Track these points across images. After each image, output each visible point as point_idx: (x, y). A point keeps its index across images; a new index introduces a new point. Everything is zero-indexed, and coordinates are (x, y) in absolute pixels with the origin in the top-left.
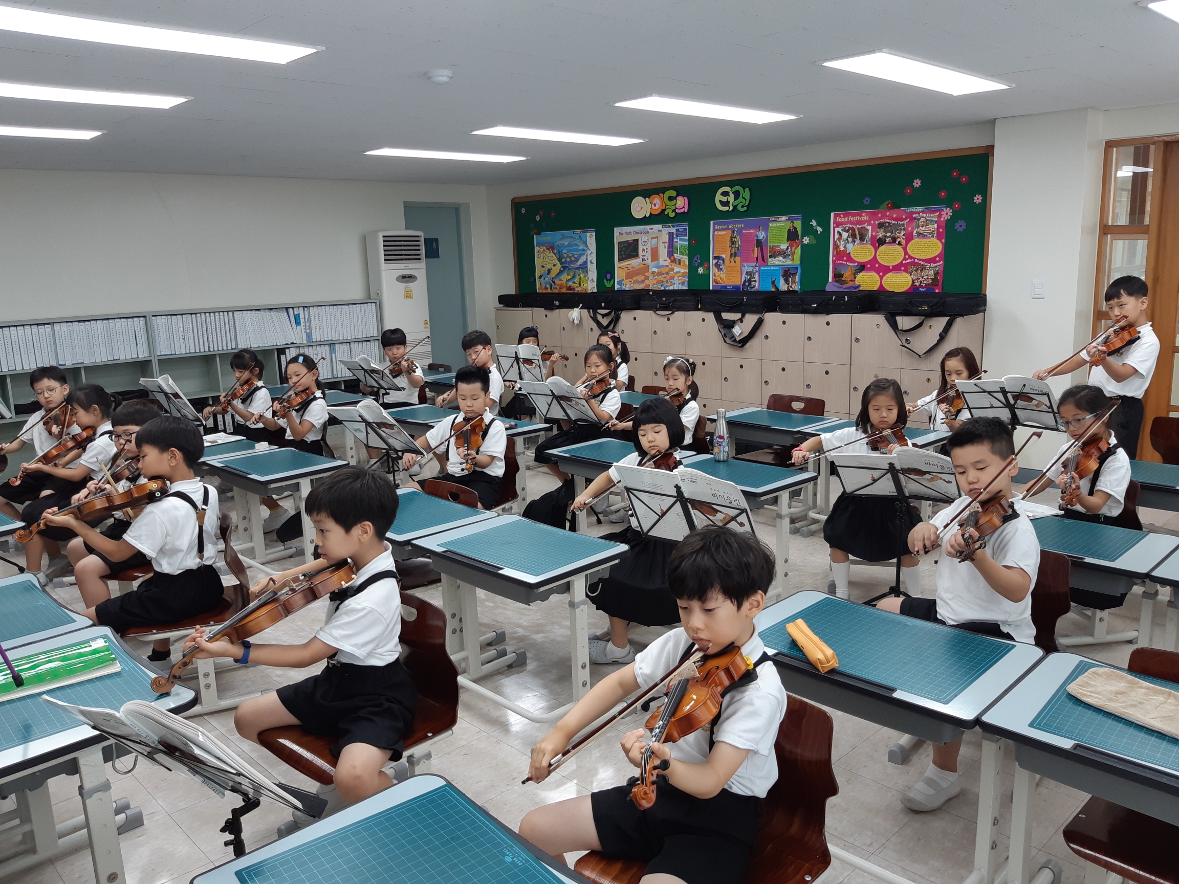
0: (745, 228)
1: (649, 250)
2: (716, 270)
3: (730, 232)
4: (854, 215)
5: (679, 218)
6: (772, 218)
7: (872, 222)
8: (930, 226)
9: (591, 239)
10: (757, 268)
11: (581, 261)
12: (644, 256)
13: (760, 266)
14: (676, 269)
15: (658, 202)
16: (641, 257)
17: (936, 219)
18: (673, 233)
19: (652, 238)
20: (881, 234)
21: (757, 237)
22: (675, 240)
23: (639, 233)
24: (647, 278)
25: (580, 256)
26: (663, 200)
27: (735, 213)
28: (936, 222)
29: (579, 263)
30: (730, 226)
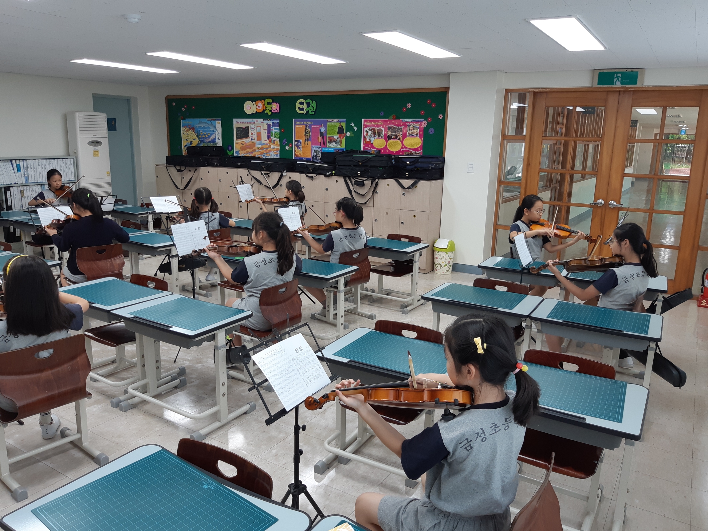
0: (313, 125)
1: (256, 134)
2: (296, 148)
3: (304, 126)
4: (375, 121)
5: (273, 116)
6: (329, 120)
7: (385, 126)
8: (416, 130)
9: (218, 125)
10: (321, 149)
11: (212, 137)
12: (253, 137)
14: (273, 146)
15: (261, 105)
16: (251, 138)
17: (419, 127)
18: (270, 124)
19: (257, 127)
20: (389, 134)
21: (321, 130)
22: (272, 129)
23: (249, 123)
24: (255, 150)
25: (211, 135)
26: (264, 104)
27: (307, 115)
28: (419, 128)
29: (210, 139)
30: (304, 123)
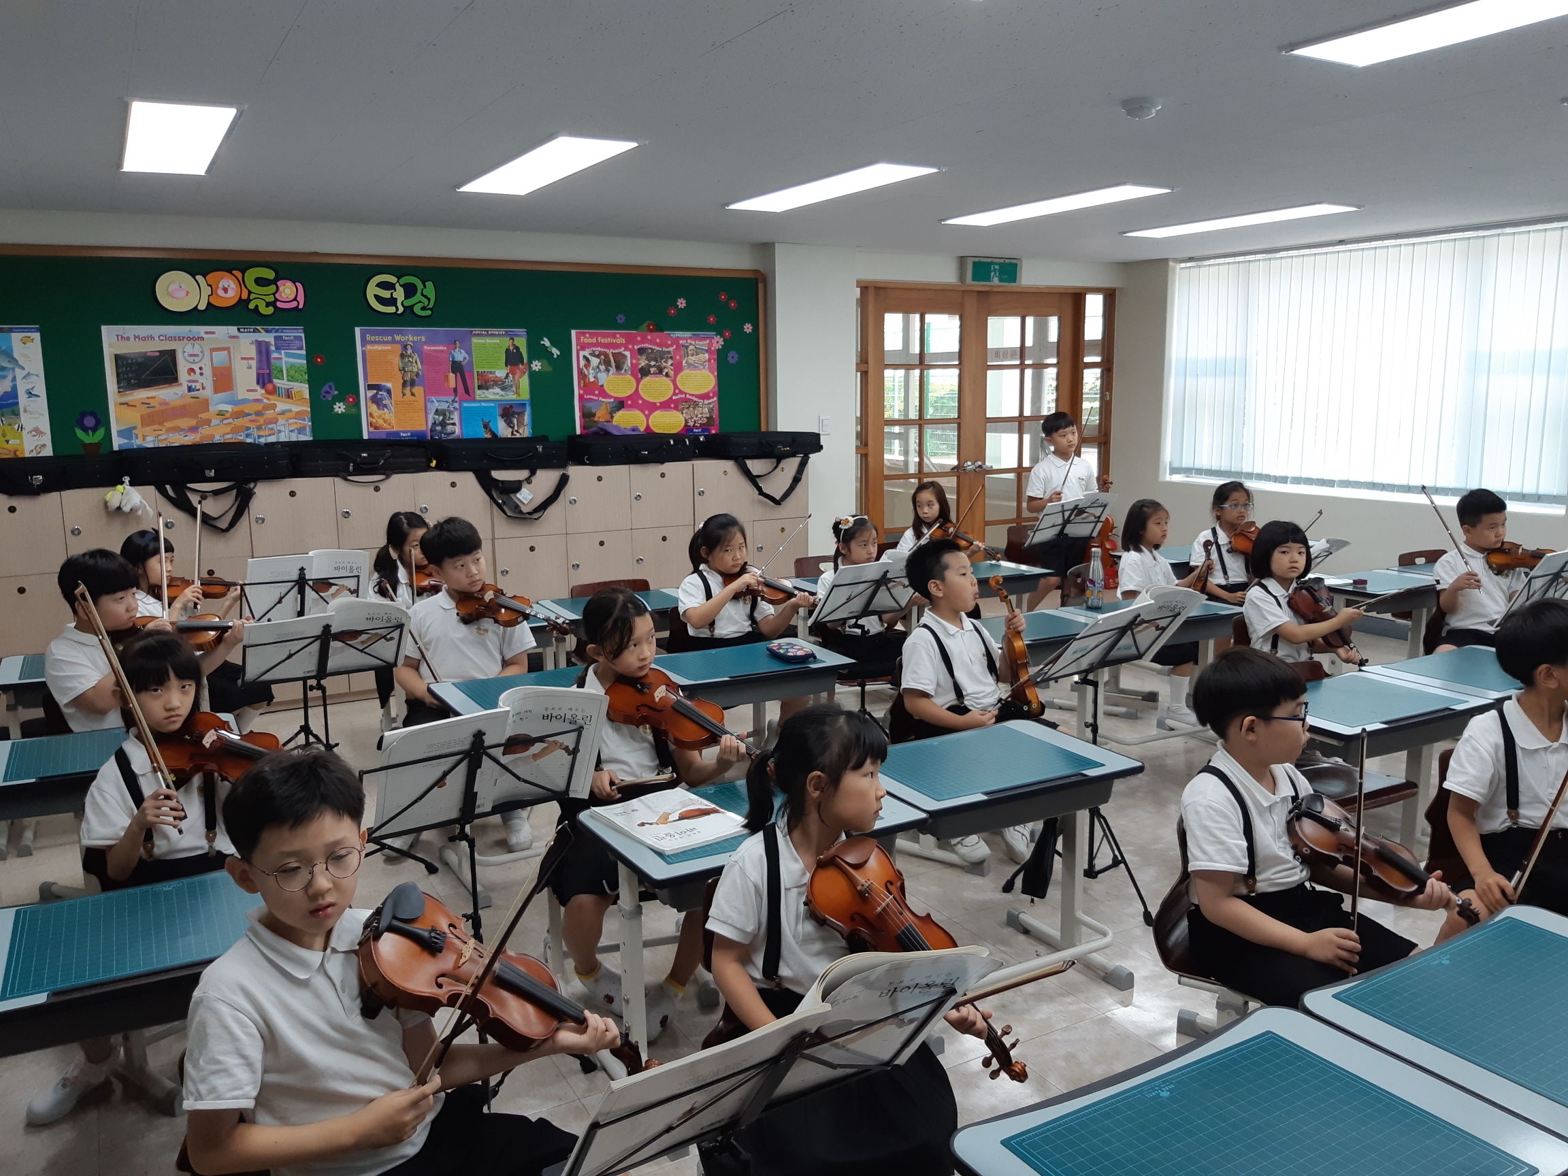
0: (427, 343)
1: (208, 372)
2: (374, 408)
3: (398, 347)
4: (604, 335)
5: (281, 317)
6: (476, 331)
7: (630, 346)
8: (701, 355)
9: (25, 346)
10: (456, 405)
12: (194, 382)
13: (461, 401)
14: (281, 406)
15: (231, 285)
16: (186, 384)
17: (707, 348)
18: (267, 344)
19: (214, 350)
20: (643, 363)
21: (453, 358)
22: (275, 355)
23: (180, 339)
24: (208, 422)
26: (242, 284)
27: (408, 318)
30: (397, 338)
